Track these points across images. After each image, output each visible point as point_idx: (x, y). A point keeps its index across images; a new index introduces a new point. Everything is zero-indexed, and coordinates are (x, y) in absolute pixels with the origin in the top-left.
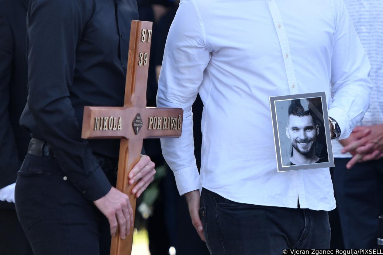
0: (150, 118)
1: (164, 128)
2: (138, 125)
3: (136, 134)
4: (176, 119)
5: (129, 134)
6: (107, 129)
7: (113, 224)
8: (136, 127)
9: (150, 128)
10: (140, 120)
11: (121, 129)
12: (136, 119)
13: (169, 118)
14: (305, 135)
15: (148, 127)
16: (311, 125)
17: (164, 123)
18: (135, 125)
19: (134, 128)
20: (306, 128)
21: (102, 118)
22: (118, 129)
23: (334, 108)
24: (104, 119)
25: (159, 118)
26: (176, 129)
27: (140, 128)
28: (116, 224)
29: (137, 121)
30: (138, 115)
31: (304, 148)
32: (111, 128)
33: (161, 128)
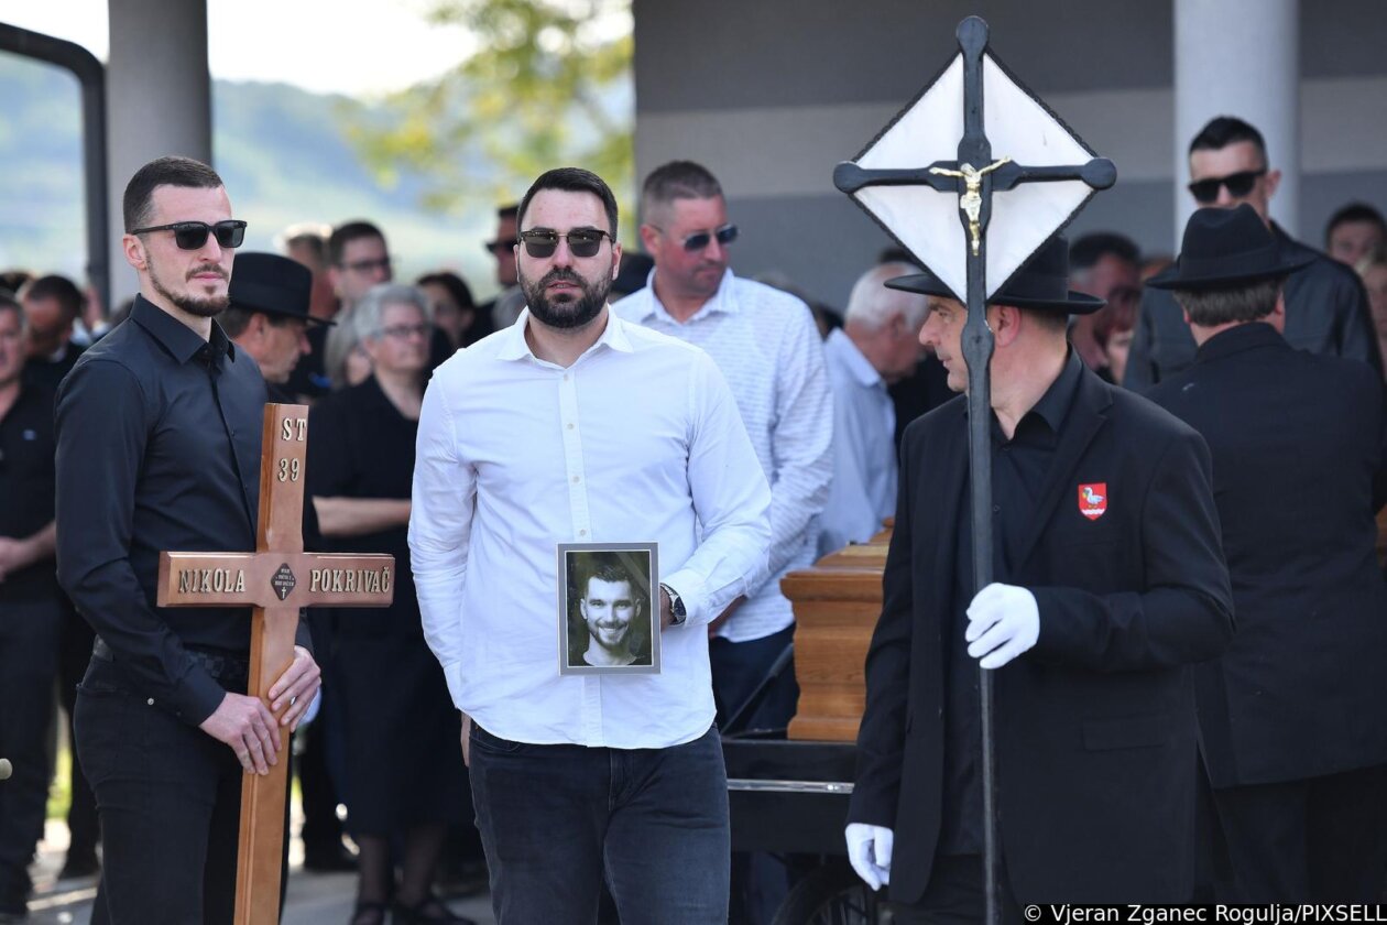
0: (314, 572)
1: (347, 589)
2: (285, 583)
3: (281, 599)
4: (377, 574)
5: (266, 598)
6: (209, 589)
7: (242, 754)
8: (282, 587)
9: (313, 589)
10: (291, 574)
11: (242, 589)
12: (279, 573)
13: (360, 572)
14: (614, 614)
15: (311, 586)
16: (626, 598)
17: (348, 580)
18: (277, 583)
19: (277, 590)
20: (618, 604)
21: (197, 571)
22: (237, 590)
23: (687, 570)
24: (201, 573)
25: (335, 572)
26: (378, 590)
27: (289, 589)
28: (246, 752)
29: (281, 577)
30: (285, 566)
31: (610, 638)
32: (219, 589)
33: (340, 589)
